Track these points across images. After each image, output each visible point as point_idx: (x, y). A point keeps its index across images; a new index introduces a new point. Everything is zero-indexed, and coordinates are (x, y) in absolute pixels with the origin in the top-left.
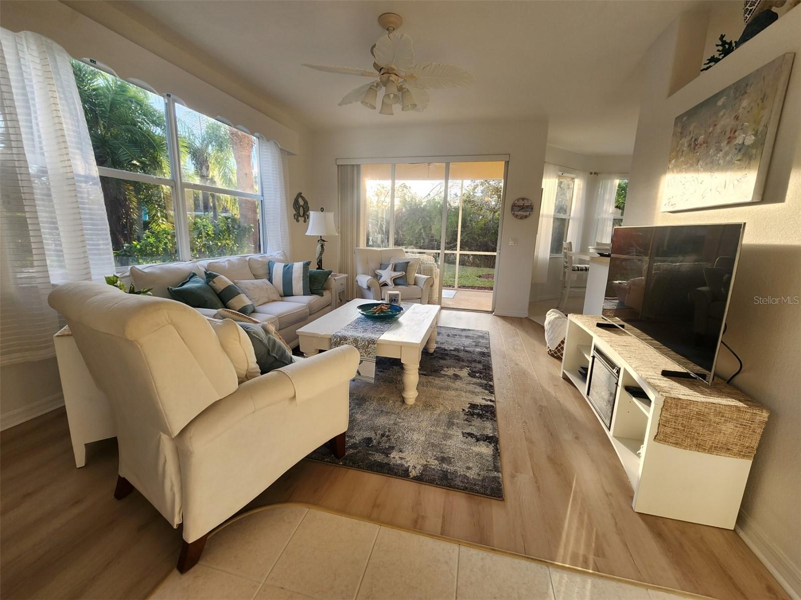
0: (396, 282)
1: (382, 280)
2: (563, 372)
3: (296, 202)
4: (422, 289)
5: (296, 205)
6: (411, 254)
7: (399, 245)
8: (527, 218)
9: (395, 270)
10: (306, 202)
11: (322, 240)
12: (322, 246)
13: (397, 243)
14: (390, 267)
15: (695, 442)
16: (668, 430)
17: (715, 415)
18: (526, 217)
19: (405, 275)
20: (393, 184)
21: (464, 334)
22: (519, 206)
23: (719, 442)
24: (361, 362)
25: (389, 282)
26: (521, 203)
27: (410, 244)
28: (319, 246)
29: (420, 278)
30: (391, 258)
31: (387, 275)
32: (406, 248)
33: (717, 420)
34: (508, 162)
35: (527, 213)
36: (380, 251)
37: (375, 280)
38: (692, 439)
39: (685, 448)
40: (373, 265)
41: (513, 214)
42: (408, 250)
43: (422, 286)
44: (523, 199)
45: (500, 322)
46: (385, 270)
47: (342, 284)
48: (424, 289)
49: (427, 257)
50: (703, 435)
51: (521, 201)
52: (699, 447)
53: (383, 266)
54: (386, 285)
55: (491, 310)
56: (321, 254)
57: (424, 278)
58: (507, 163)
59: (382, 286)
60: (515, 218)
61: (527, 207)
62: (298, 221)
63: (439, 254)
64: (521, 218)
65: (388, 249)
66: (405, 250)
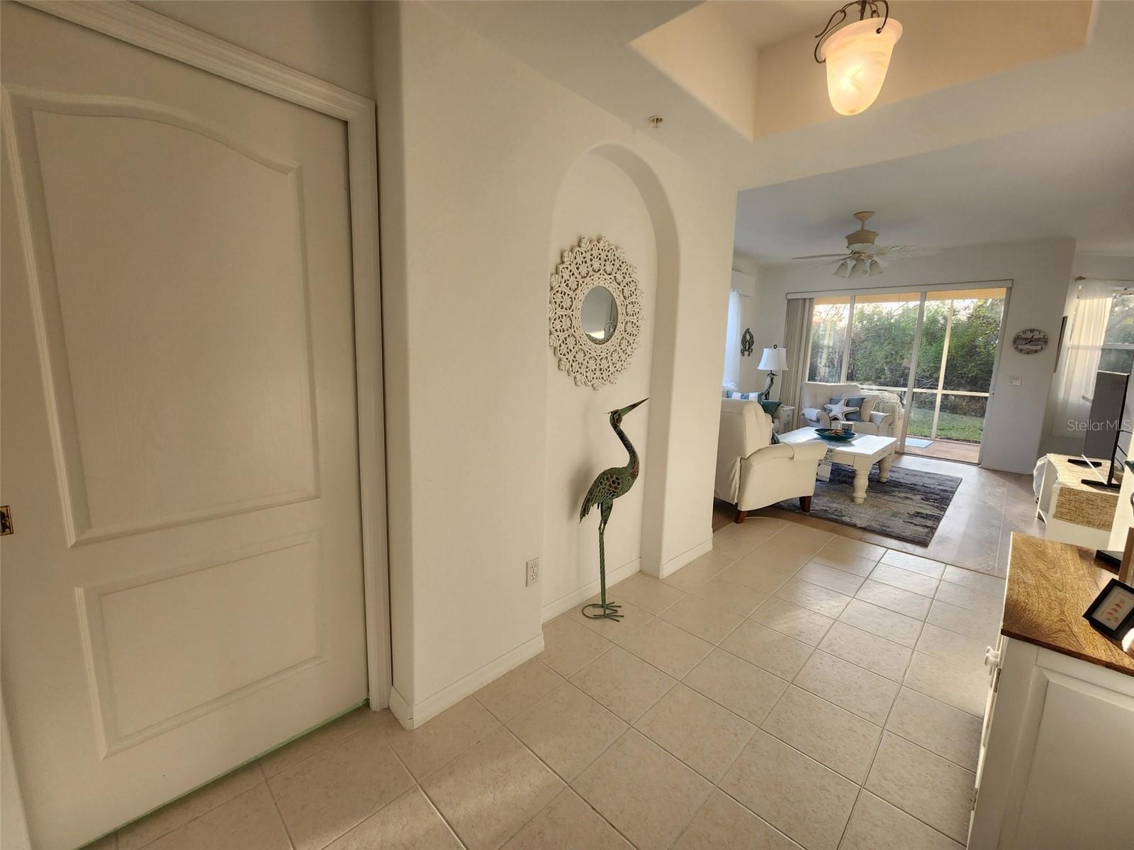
0: (847, 416)
1: (831, 415)
2: (1039, 513)
3: (744, 337)
4: (878, 427)
5: (744, 341)
6: (868, 390)
7: (852, 380)
8: (1037, 354)
9: (847, 406)
10: (752, 337)
11: (772, 374)
12: (772, 380)
13: (850, 377)
14: (842, 402)
15: (1086, 519)
16: (1064, 510)
17: (1101, 502)
18: (1036, 351)
19: (859, 411)
20: (852, 308)
21: (928, 475)
22: (1026, 339)
23: (1106, 521)
24: (819, 465)
25: (840, 416)
26: (1029, 335)
27: (867, 379)
28: (769, 380)
29: (876, 415)
30: (843, 393)
31: (838, 410)
32: (861, 384)
33: (1103, 505)
34: (1011, 288)
35: (1039, 347)
36: (831, 386)
37: (823, 413)
38: (1083, 517)
39: (1078, 523)
40: (821, 400)
41: (1017, 348)
42: (865, 386)
43: (878, 424)
44: (1032, 331)
45: (984, 473)
46: (837, 404)
47: (788, 416)
48: (881, 426)
49: (890, 395)
50: (1093, 515)
51: (1028, 333)
52: (1089, 523)
53: (832, 401)
54: (836, 419)
55: (977, 462)
56: (770, 387)
57: (881, 416)
58: (1010, 290)
59: (832, 420)
60: (1019, 353)
61: (1039, 340)
62: (743, 355)
63: (905, 392)
64: (1028, 353)
65: (838, 384)
66: (860, 386)
